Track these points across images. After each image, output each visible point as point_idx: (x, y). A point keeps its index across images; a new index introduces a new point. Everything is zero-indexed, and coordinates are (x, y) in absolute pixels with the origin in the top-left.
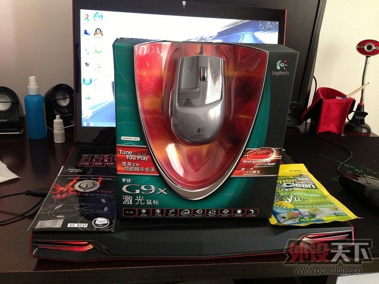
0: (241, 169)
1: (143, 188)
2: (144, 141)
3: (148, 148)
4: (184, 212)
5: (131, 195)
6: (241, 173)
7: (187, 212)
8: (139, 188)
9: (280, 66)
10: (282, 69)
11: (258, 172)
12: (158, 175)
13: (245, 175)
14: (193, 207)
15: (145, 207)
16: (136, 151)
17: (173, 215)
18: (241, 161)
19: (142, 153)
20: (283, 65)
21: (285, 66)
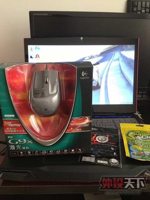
0: (70, 129)
1: (19, 141)
2: (16, 116)
3: (19, 120)
4: (43, 152)
5: (14, 145)
6: (71, 131)
7: (45, 152)
8: (17, 141)
9: (84, 75)
10: (85, 76)
11: (80, 129)
12: (26, 133)
13: (73, 132)
14: (48, 149)
15: (22, 150)
16: (13, 122)
17: (37, 154)
18: (70, 124)
19: (17, 123)
20: (85, 74)
21: (86, 74)
